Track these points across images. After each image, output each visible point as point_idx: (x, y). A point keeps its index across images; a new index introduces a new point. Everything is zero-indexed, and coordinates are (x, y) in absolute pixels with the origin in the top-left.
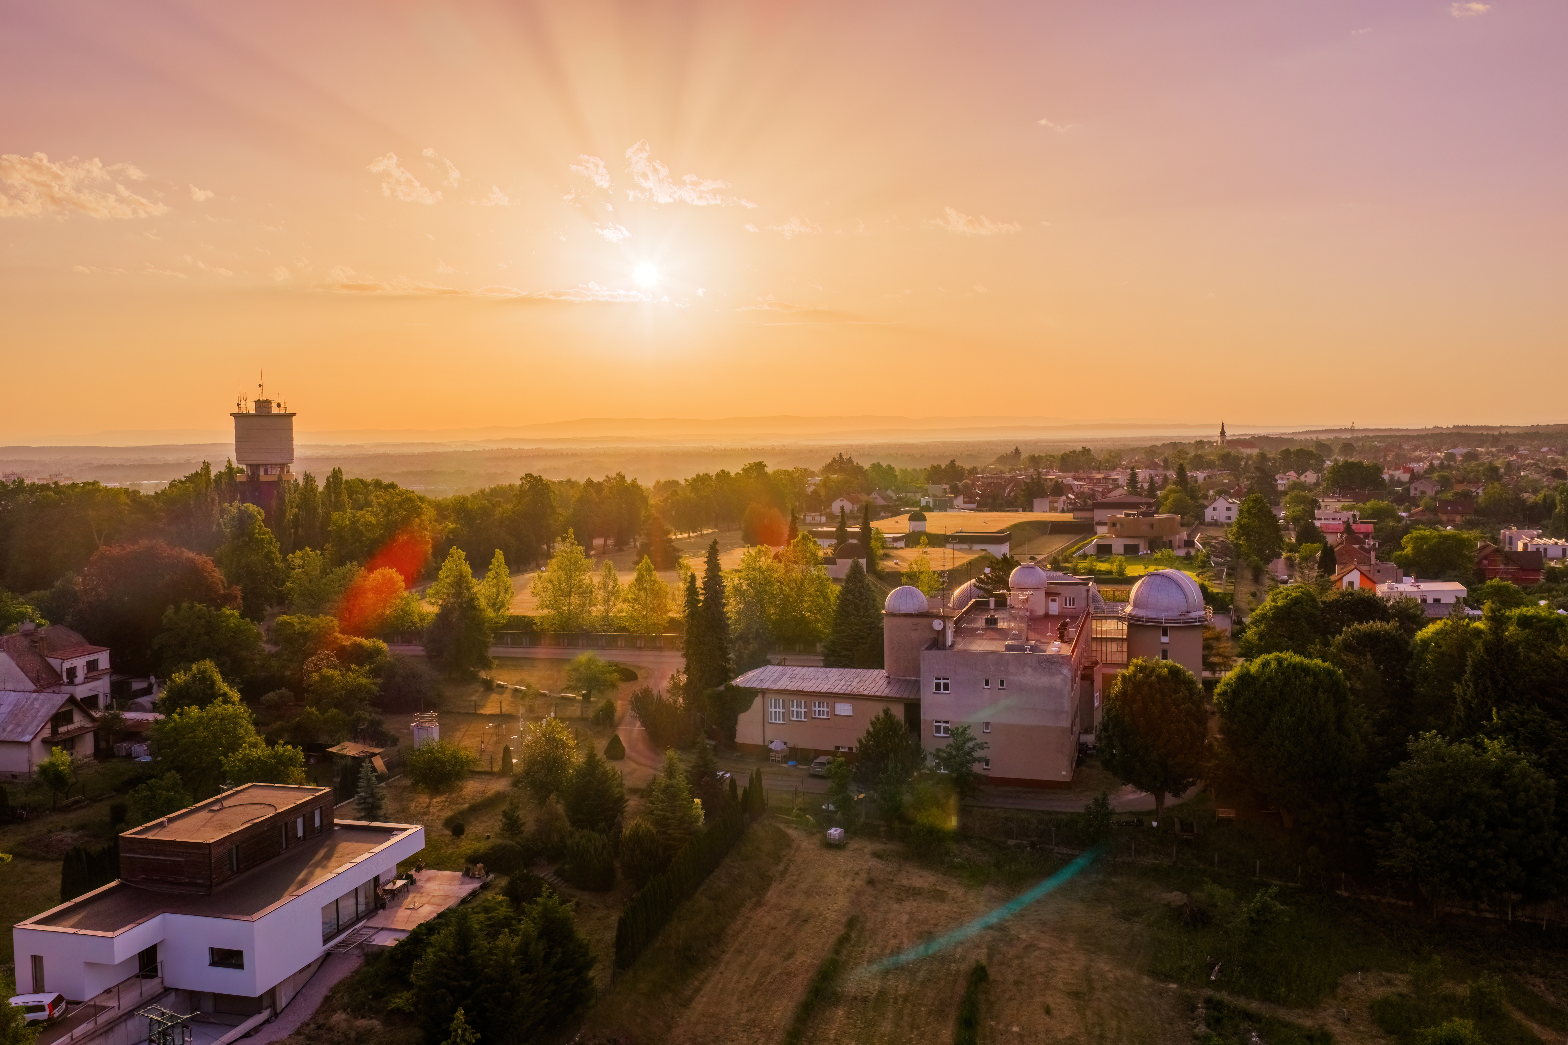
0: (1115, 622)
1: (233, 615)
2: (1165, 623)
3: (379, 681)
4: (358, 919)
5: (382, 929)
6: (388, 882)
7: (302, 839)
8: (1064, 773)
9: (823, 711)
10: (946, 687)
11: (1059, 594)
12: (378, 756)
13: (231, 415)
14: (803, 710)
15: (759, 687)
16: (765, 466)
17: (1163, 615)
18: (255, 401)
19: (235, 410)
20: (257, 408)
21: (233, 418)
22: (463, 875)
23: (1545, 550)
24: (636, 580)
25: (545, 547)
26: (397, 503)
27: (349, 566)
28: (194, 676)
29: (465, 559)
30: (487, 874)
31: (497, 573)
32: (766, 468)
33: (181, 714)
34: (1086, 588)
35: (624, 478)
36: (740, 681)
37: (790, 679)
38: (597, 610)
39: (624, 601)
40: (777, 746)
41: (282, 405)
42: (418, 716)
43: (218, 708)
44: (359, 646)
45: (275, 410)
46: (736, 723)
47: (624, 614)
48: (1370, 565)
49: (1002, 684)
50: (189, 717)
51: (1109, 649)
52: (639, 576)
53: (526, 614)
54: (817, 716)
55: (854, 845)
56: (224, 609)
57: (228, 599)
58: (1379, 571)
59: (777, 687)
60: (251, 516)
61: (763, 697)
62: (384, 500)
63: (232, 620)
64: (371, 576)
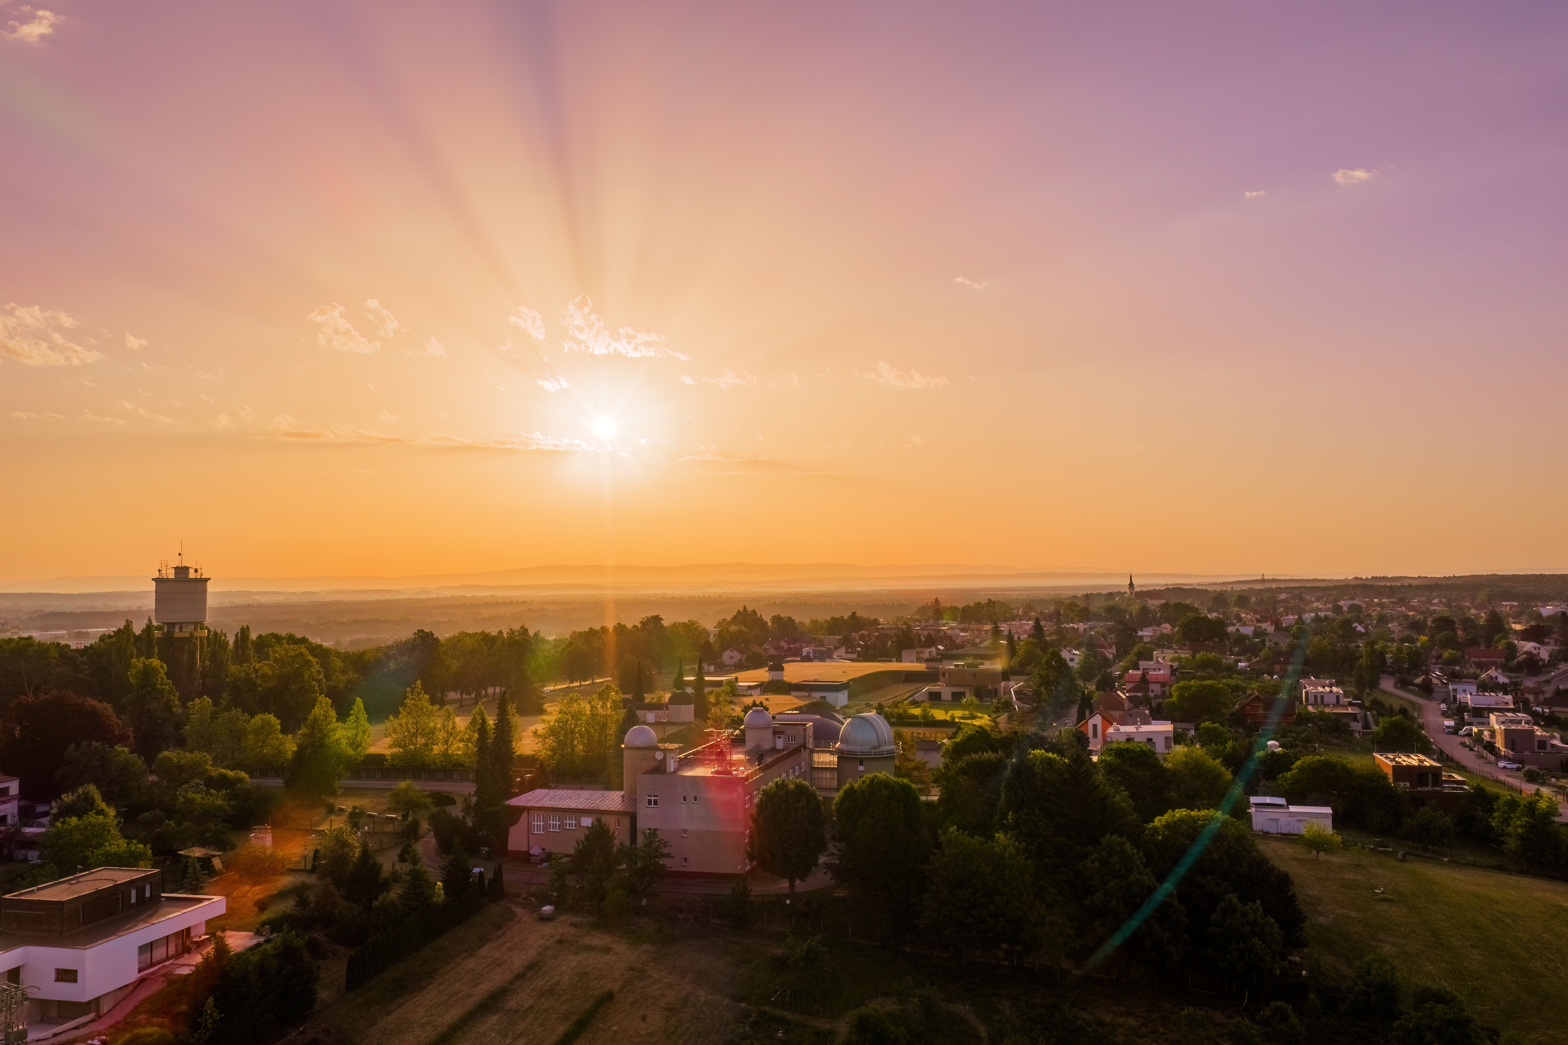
0: (828, 755)
1: (123, 751)
2: (860, 755)
3: (233, 803)
4: (168, 959)
5: (184, 965)
6: (196, 936)
7: (135, 904)
8: (739, 867)
9: (572, 824)
10: (656, 802)
11: (784, 732)
12: (218, 857)
13: (153, 579)
14: (558, 823)
15: (525, 805)
16: (661, 619)
17: (858, 749)
18: (175, 568)
19: (157, 575)
20: (176, 573)
21: (154, 583)
22: (254, 934)
23: (1322, 697)
24: (470, 723)
26: (290, 657)
27: (234, 711)
28: (79, 797)
29: (331, 706)
30: (272, 933)
31: (357, 718)
32: (662, 621)
33: (63, 823)
34: (804, 727)
35: (527, 630)
36: (513, 802)
37: (550, 799)
38: (437, 749)
39: (461, 740)
40: (535, 851)
41: (199, 571)
42: (255, 829)
43: (92, 818)
44: (224, 776)
45: (192, 575)
46: (508, 834)
47: (460, 752)
48: (1124, 710)
49: (695, 800)
50: (69, 825)
51: (824, 776)
52: (473, 719)
54: (568, 828)
55: (562, 918)
56: (116, 747)
57: (122, 739)
58: (1131, 716)
59: (538, 805)
60: (155, 670)
61: (528, 813)
62: (280, 654)
63: (123, 755)
64: (253, 721)
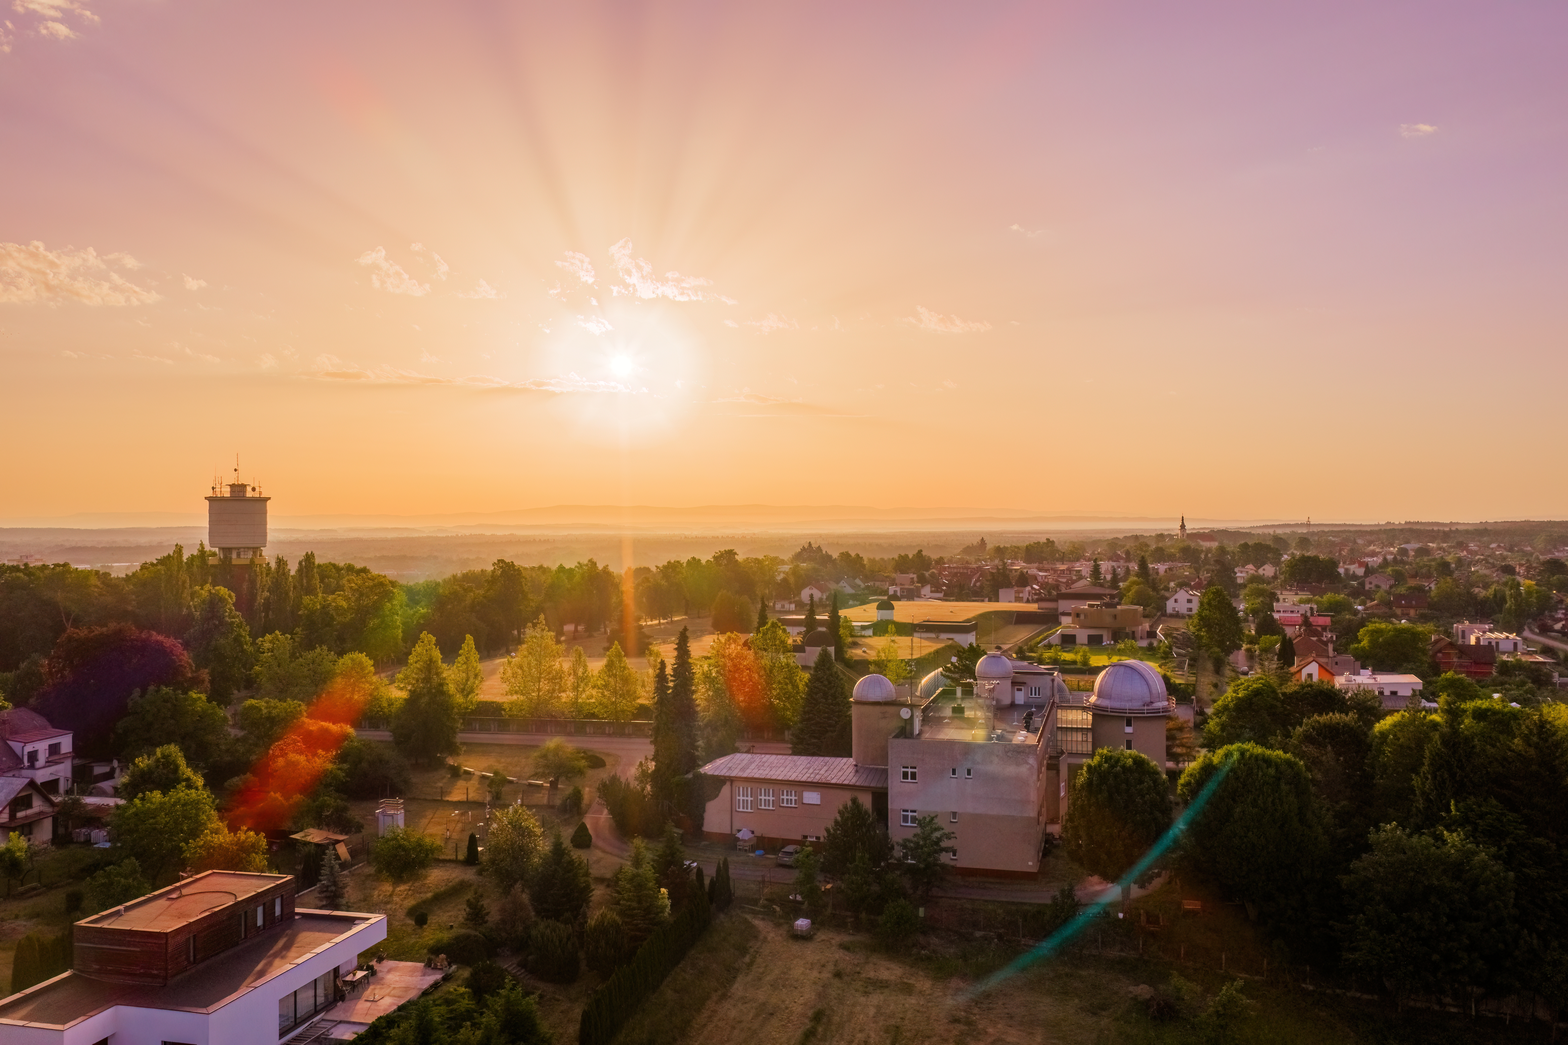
0: (1080, 712)
1: (200, 698)
2: (1129, 713)
3: (345, 766)
4: (316, 1012)
5: (341, 1022)
6: (348, 973)
7: (262, 928)
8: (1030, 863)
9: (791, 800)
10: (914, 776)
11: (1025, 683)
12: (342, 843)
13: (206, 498)
14: (771, 798)
15: (727, 774)
16: (736, 554)
17: (1128, 705)
18: (230, 485)
19: (210, 494)
20: (232, 492)
21: (207, 502)
22: (425, 966)
23: (1497, 643)
24: (606, 666)
25: (516, 632)
26: (368, 587)
27: (318, 650)
28: (158, 761)
29: (435, 644)
30: (450, 965)
31: (466, 658)
32: (736, 556)
33: (143, 799)
34: (1051, 677)
35: (596, 564)
36: (708, 769)
37: (759, 768)
38: (566, 697)
39: (594, 687)
40: (744, 835)
41: (257, 490)
42: (382, 803)
43: (181, 793)
44: (326, 731)
45: (249, 494)
46: (704, 811)
47: (593, 700)
48: (1328, 657)
49: (969, 774)
50: (151, 803)
51: (1074, 739)
52: (609, 661)
53: (495, 700)
54: (785, 805)
55: (821, 936)
56: (190, 693)
57: (195, 682)
58: (1337, 663)
59: (745, 775)
60: (222, 600)
61: (731, 785)
62: (356, 584)
63: (199, 704)
64: (341, 661)
